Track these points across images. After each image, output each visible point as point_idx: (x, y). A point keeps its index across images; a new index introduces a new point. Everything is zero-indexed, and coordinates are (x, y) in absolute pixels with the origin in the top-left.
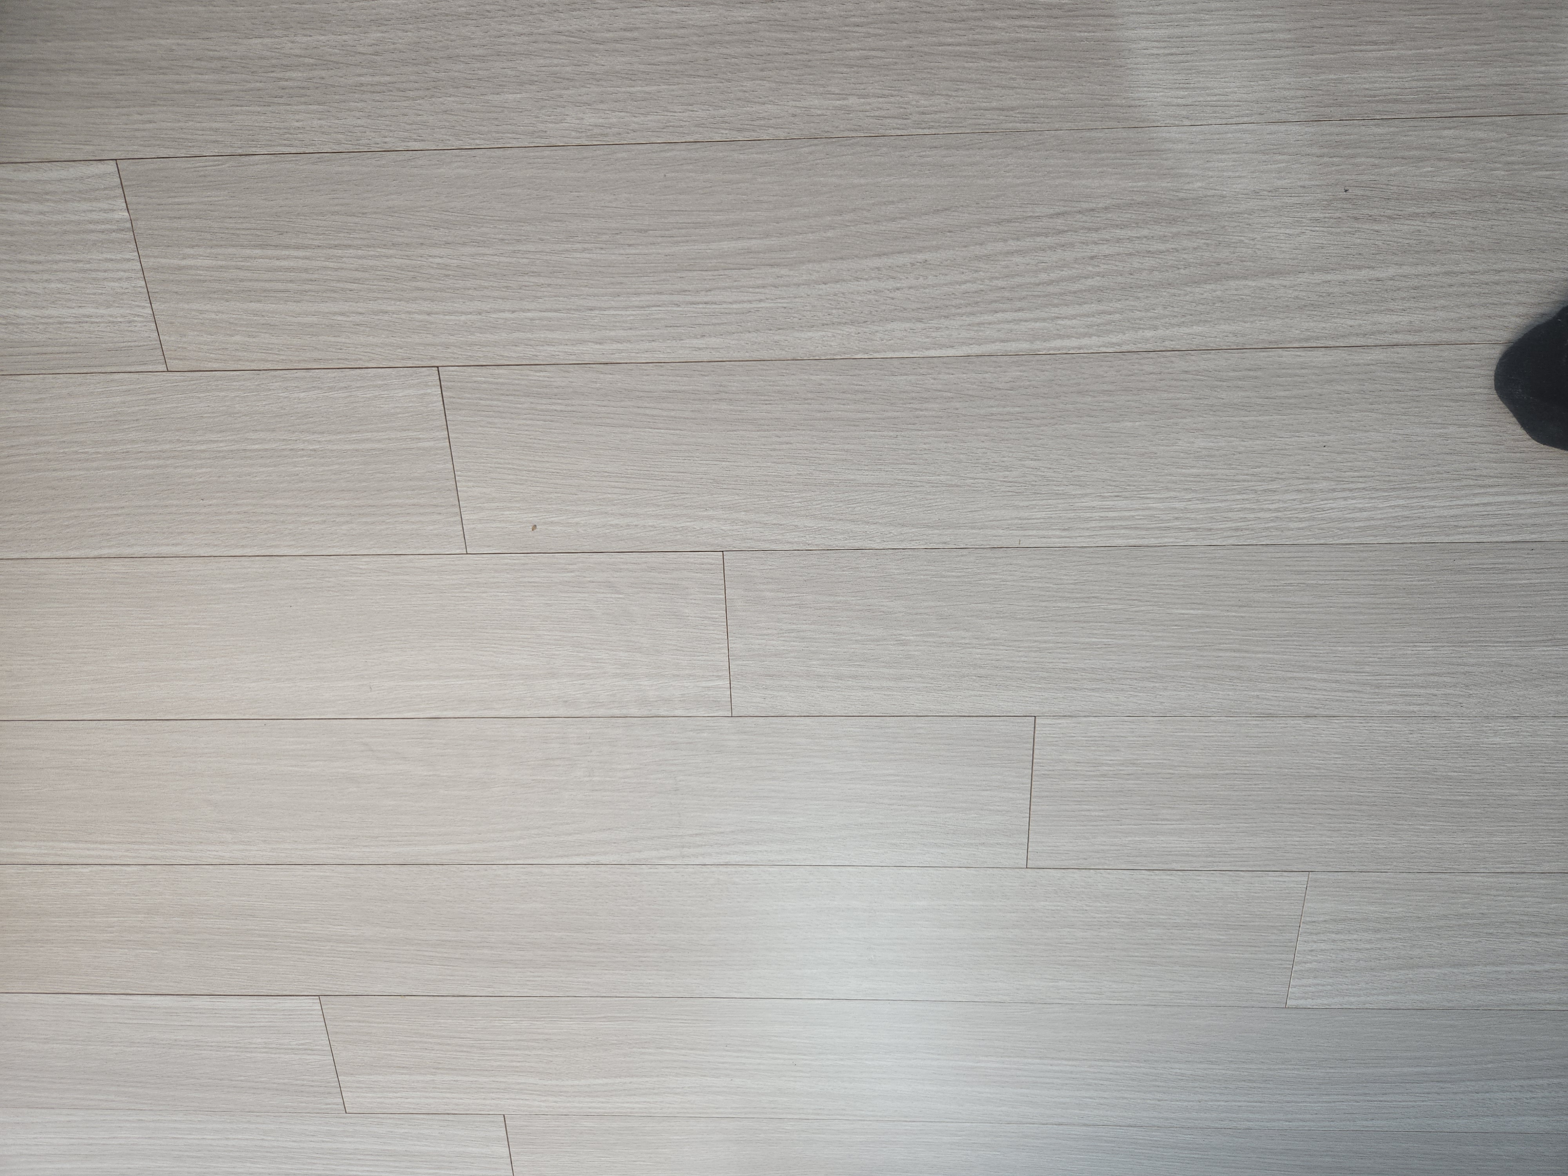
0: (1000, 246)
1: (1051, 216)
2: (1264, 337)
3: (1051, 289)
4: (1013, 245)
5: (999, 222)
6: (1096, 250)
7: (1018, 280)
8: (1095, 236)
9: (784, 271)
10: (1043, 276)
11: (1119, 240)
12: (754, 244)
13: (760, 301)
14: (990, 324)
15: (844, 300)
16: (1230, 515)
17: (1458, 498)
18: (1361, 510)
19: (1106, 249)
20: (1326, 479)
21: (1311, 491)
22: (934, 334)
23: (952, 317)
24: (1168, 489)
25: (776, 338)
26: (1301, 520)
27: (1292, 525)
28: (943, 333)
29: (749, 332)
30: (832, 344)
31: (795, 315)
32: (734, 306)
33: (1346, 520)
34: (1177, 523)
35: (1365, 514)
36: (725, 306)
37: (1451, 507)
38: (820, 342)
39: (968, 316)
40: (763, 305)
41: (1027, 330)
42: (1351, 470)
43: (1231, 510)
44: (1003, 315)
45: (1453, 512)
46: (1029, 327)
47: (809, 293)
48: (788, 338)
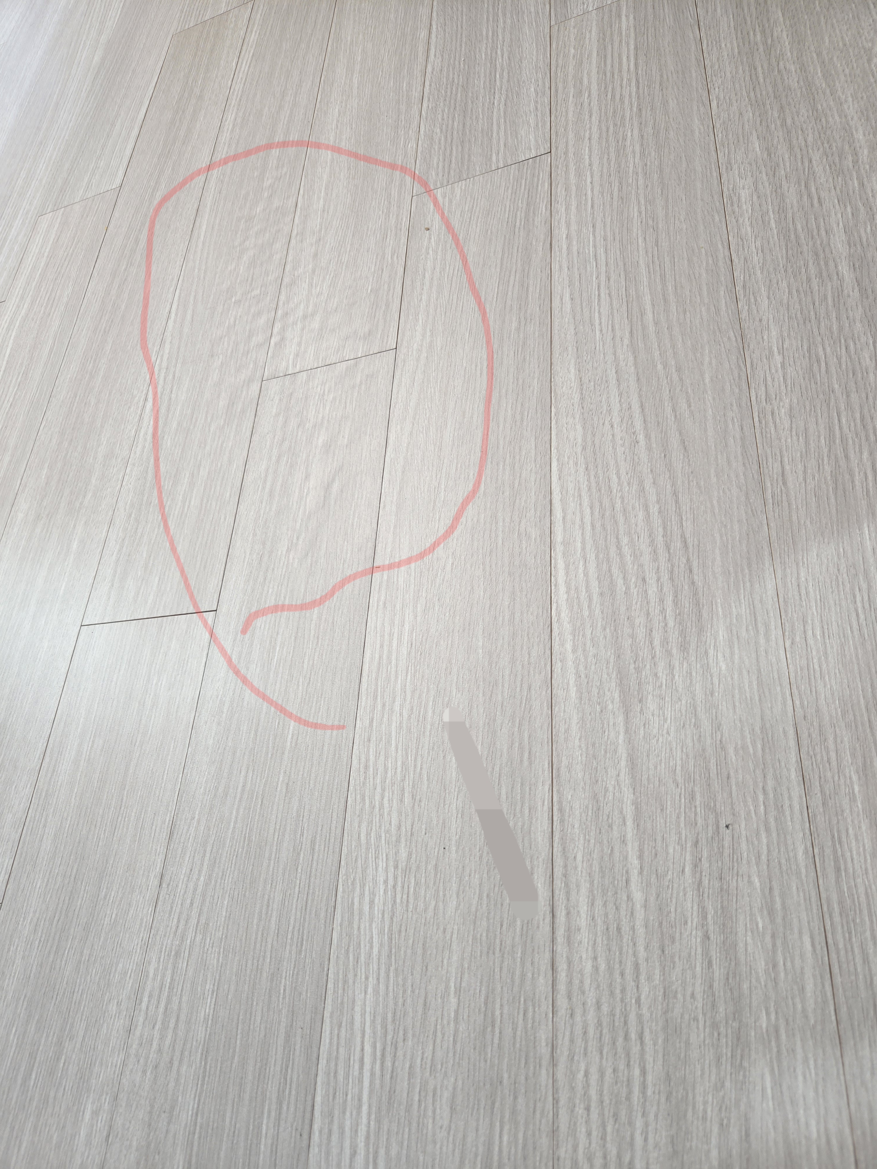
0: (653, 498)
1: (683, 536)
2: (565, 762)
3: (613, 550)
4: (654, 509)
5: (675, 494)
6: (652, 581)
7: (621, 519)
8: (665, 577)
9: (626, 341)
10: (625, 540)
11: (662, 601)
12: (650, 315)
13: (601, 331)
14: (580, 504)
15: (603, 388)
16: (382, 758)
17: (373, 1022)
18: (372, 902)
19: (652, 590)
20: (410, 854)
21: (398, 841)
22: (571, 462)
23: (586, 473)
24: (413, 692)
25: (570, 349)
26: (368, 834)
27: (364, 825)
28: (572, 469)
29: (575, 329)
30: (564, 388)
31: (589, 357)
32: (597, 314)
33: (363, 886)
34: (379, 707)
35: (366, 908)
36: (597, 308)
37: (363, 1015)
38: (566, 379)
39: (587, 486)
40: (598, 333)
41: (574, 536)
42: (417, 884)
43: (386, 758)
44: (589, 513)
45: (358, 1018)
46: (577, 538)
47: (608, 363)
48: (570, 356)
